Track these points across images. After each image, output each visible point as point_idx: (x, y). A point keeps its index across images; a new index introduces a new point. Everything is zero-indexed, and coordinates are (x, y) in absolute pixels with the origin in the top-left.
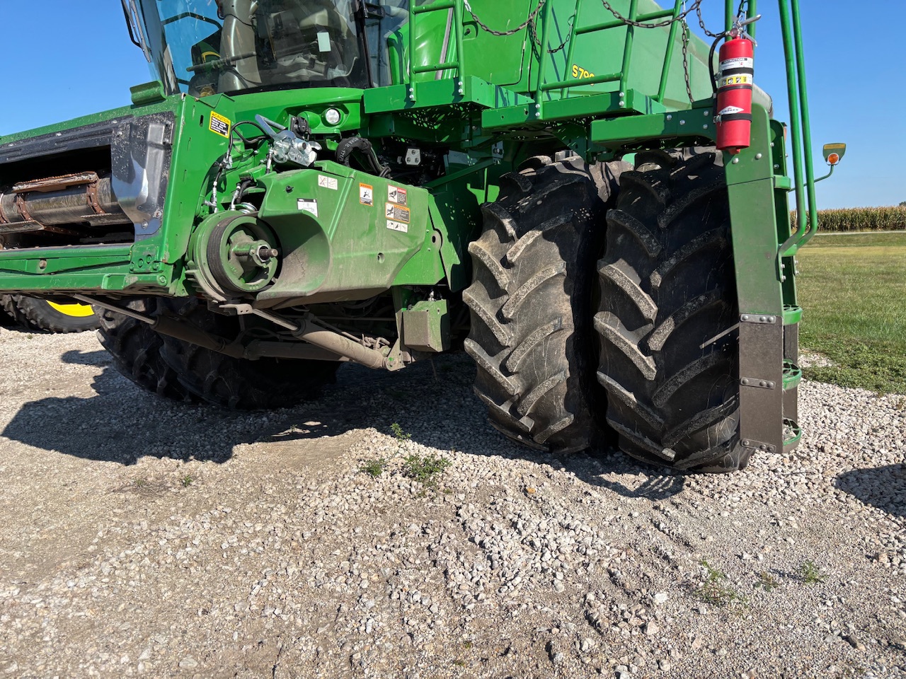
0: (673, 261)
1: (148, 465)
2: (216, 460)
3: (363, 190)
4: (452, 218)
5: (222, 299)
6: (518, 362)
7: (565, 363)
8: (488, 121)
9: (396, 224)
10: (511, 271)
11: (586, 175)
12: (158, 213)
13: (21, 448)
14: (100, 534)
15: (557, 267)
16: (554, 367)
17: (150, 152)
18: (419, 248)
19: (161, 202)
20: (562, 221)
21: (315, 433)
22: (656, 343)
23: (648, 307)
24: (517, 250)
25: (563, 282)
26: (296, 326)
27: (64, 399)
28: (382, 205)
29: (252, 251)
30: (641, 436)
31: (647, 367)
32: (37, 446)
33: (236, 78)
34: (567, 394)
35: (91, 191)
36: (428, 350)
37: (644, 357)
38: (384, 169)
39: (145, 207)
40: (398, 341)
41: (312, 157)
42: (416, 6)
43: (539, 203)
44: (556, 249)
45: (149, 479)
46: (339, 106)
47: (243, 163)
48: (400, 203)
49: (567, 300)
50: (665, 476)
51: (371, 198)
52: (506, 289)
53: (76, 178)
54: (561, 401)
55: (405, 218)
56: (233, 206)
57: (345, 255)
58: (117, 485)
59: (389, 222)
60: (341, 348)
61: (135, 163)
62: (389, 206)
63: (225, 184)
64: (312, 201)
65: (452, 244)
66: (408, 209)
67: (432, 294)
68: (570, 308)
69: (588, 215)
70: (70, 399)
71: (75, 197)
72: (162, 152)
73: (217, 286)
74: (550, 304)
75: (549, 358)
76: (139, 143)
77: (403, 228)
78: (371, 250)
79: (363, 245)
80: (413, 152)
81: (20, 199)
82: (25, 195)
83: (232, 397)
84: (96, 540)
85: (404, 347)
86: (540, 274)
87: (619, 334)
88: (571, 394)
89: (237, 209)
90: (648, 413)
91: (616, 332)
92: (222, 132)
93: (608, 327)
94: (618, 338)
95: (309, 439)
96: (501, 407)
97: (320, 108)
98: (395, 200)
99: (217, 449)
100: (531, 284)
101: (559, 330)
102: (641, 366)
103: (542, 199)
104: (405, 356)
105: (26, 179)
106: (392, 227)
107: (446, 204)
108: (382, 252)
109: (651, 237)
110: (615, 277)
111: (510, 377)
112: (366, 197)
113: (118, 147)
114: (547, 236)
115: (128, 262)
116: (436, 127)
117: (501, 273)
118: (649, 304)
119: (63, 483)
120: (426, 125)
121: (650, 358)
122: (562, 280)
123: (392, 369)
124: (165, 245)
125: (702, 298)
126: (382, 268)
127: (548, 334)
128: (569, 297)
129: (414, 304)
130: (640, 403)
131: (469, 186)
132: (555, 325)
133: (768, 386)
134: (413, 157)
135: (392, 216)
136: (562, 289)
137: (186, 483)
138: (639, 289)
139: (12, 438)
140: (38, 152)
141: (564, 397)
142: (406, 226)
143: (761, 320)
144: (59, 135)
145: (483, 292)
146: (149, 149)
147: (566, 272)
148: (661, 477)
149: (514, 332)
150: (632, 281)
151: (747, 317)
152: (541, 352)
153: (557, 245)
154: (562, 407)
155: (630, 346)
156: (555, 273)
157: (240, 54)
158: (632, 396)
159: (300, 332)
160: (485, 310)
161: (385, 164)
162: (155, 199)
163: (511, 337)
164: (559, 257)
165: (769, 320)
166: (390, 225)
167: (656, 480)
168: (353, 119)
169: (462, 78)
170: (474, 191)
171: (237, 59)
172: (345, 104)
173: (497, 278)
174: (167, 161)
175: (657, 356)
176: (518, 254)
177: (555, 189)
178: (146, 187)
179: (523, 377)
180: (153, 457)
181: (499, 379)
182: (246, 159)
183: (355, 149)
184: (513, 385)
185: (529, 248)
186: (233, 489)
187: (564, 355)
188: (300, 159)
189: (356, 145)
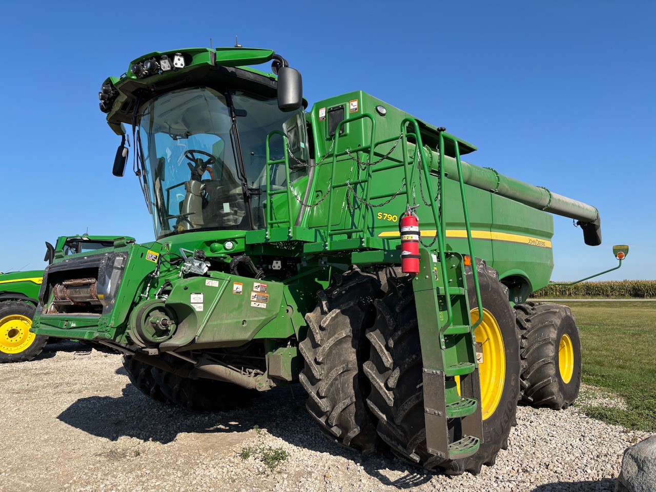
0: (400, 333)
1: (124, 442)
2: (163, 441)
3: (235, 286)
4: (302, 299)
5: (144, 346)
6: (325, 390)
7: (352, 391)
8: (307, 249)
9: (257, 304)
10: (324, 332)
11: (375, 277)
12: (113, 301)
13: (64, 425)
14: (75, 478)
15: (346, 331)
16: (345, 394)
17: (115, 271)
18: (274, 317)
19: (115, 296)
20: (352, 304)
21: (231, 429)
22: (392, 383)
23: (388, 360)
24: (327, 320)
25: (351, 340)
26: (196, 361)
27: (101, 398)
28: (248, 294)
29: (158, 321)
30: (396, 444)
31: (388, 397)
32: (72, 426)
33: (188, 224)
34: (356, 413)
35: (92, 288)
36: (280, 379)
37: (387, 391)
38: (259, 272)
39: (108, 298)
40: (266, 372)
41: (206, 270)
42: (270, 191)
43: (344, 292)
44: (348, 321)
45: (118, 450)
46: (233, 240)
47: (169, 273)
48: (262, 291)
49: (354, 352)
50: (418, 474)
51: (241, 290)
52: (319, 343)
53: (87, 281)
54: (353, 418)
55: (265, 300)
56: (157, 297)
57: (219, 322)
58: (100, 452)
59: (252, 303)
60: (225, 375)
61: (107, 276)
62: (253, 294)
63: (158, 284)
64: (200, 294)
65: (300, 313)
66: (268, 295)
67: (289, 343)
68: (355, 357)
69: (371, 300)
70: (106, 398)
71: (86, 290)
72: (120, 271)
73: (140, 339)
74: (343, 354)
75: (342, 389)
76: (110, 267)
77: (263, 306)
78: (238, 318)
79: (232, 316)
80: (277, 263)
81: (65, 288)
82: (67, 287)
83: (189, 403)
84: (71, 481)
85: (269, 377)
86: (336, 336)
87: (374, 376)
88: (359, 413)
89: (159, 298)
90: (394, 428)
91: (372, 374)
92: (153, 260)
93: (369, 370)
94: (373, 378)
95: (225, 433)
96: (320, 419)
97: (223, 241)
98: (259, 290)
99: (168, 435)
100: (331, 342)
101: (347, 371)
102: (385, 397)
103: (345, 290)
104: (270, 382)
105: (68, 279)
106: (255, 306)
107: (297, 291)
108: (246, 320)
109: (391, 317)
110: (372, 340)
111: (322, 399)
112: (238, 290)
113: (101, 269)
114: (343, 312)
115: (97, 326)
116: (293, 248)
117: (317, 333)
118: (387, 358)
119: (73, 448)
120: (285, 248)
121: (391, 392)
122: (350, 340)
123: (260, 390)
124: (113, 317)
125: (414, 357)
126: (246, 329)
127: (339, 373)
128: (355, 350)
129: (276, 350)
130: (389, 421)
131: (316, 280)
132: (343, 368)
133: (438, 414)
134: (277, 265)
135: (255, 299)
136: (350, 345)
137: (138, 454)
138: (384, 348)
139: (61, 420)
140: (73, 267)
141: (354, 415)
142: (265, 304)
143: (433, 372)
144: (86, 258)
145: (310, 344)
146: (114, 270)
147: (352, 335)
148: (416, 474)
149: (324, 371)
150: (380, 343)
151: (426, 370)
152: (338, 385)
153: (349, 318)
154: (354, 421)
155: (379, 384)
156: (344, 335)
157: (190, 212)
158: (384, 417)
159: (198, 364)
160: (309, 356)
161: (261, 269)
162: (113, 294)
163: (322, 374)
164: (350, 326)
165: (436, 373)
166: (253, 304)
167: (411, 476)
168: (241, 246)
169: (291, 228)
170: (320, 282)
171: (189, 214)
172: (236, 239)
173: (315, 337)
174: (121, 276)
175: (395, 391)
176: (327, 323)
177: (352, 285)
178: (109, 288)
179: (330, 400)
180: (128, 437)
181: (316, 400)
182: (171, 271)
183: (240, 262)
184: (324, 404)
185: (333, 319)
186: (160, 460)
187: (352, 387)
188: (197, 272)
189: (240, 260)
